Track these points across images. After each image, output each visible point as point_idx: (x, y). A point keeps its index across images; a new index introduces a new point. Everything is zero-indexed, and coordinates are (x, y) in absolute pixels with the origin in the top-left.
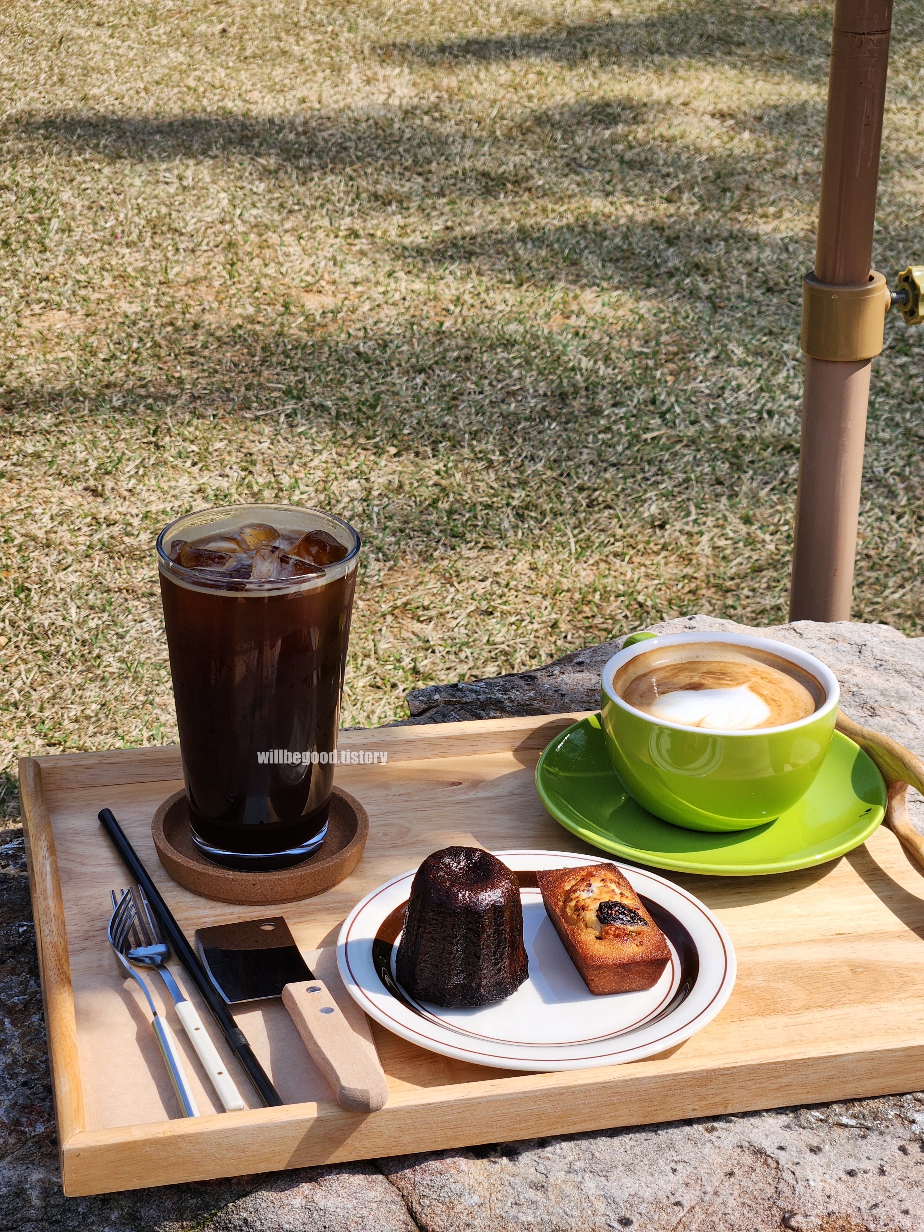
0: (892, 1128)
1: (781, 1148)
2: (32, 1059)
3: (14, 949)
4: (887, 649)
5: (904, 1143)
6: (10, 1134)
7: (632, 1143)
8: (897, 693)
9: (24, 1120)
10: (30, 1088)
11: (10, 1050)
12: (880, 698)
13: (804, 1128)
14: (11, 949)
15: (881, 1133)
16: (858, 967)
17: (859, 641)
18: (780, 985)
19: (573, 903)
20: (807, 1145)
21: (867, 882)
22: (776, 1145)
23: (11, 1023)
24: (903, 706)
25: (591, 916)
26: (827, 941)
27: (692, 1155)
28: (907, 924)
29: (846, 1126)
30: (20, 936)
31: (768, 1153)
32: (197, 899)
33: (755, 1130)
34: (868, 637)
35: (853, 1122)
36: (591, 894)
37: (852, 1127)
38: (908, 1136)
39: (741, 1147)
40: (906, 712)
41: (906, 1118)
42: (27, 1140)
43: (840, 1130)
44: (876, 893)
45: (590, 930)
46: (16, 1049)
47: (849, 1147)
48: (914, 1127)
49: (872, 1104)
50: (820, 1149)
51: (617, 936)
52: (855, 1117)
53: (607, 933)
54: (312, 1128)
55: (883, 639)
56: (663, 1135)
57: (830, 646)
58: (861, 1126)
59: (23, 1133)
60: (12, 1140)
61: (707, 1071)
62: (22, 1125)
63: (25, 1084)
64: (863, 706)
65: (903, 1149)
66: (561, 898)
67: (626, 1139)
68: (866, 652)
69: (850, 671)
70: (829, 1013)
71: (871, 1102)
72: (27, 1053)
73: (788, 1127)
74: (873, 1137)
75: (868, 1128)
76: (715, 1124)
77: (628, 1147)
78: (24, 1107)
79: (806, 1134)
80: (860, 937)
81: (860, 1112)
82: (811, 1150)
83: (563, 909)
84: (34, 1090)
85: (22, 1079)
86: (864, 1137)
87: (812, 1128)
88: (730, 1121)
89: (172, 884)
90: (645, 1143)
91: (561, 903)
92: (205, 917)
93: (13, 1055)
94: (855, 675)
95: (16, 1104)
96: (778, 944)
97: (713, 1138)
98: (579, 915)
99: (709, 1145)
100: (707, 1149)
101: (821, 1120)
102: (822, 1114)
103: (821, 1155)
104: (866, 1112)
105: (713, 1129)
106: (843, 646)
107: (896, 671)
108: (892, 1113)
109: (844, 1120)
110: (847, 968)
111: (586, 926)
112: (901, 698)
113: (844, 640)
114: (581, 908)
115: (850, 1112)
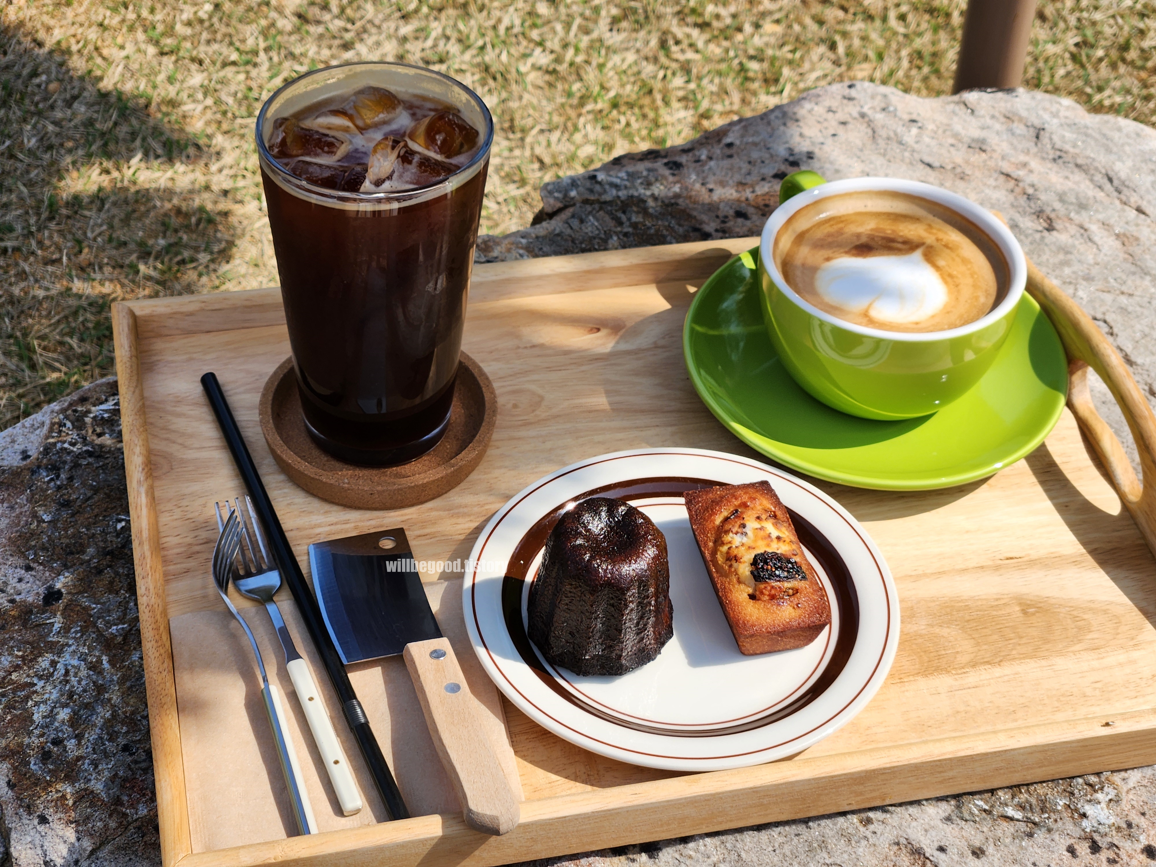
0: (1060, 823)
1: (942, 849)
2: (133, 713)
3: (111, 553)
4: (1069, 135)
5: (1072, 841)
6: (110, 816)
7: (781, 839)
8: (1077, 198)
9: (125, 798)
10: (131, 754)
11: (110, 700)
12: (1057, 205)
13: (966, 821)
14: (108, 553)
15: (1049, 830)
16: (1029, 606)
17: (1037, 123)
18: (945, 631)
19: (724, 549)
20: (969, 846)
21: (1042, 483)
22: (936, 845)
23: (109, 662)
24: (1083, 218)
25: (744, 569)
26: (997, 568)
27: (845, 856)
28: (1084, 544)
29: (1012, 819)
30: (118, 536)
31: (927, 855)
32: (310, 499)
33: (914, 824)
34: (1046, 117)
35: (1019, 815)
36: (745, 540)
37: (1018, 820)
38: (1077, 832)
39: (898, 844)
40: (1087, 225)
41: (1076, 810)
42: (129, 824)
43: (1004, 824)
44: (1051, 498)
45: (742, 587)
46: (116, 699)
47: (1013, 849)
48: (1085, 823)
49: (1041, 790)
50: (983, 852)
51: (773, 597)
52: (1021, 807)
53: (762, 593)
54: (437, 845)
55: (1063, 121)
56: (816, 829)
57: (1004, 127)
58: (1028, 821)
59: (125, 815)
60: (113, 824)
61: (866, 772)
62: (122, 805)
63: (126, 748)
64: (1039, 214)
65: (1071, 850)
66: (711, 536)
67: (775, 832)
68: (1045, 138)
69: (1025, 165)
70: (997, 671)
71: (1038, 787)
72: (128, 705)
73: (948, 819)
74: (1040, 835)
75: (1035, 824)
76: (871, 814)
77: (777, 845)
78: (125, 780)
79: (969, 829)
80: (1032, 563)
81: (1027, 801)
82: (974, 853)
83: (714, 553)
84: (135, 757)
85: (122, 741)
86: (1030, 835)
87: (975, 822)
88: (887, 811)
89: (282, 477)
90: (796, 839)
91: (711, 544)
92: (319, 526)
93: (113, 706)
94: (1031, 171)
95: (116, 775)
96: (944, 572)
97: (868, 834)
98: (731, 566)
99: (864, 843)
100: (862, 849)
101: (985, 811)
102: (986, 802)
103: (984, 859)
104: (1033, 801)
105: (869, 821)
106: (1019, 129)
107: (1078, 166)
108: (1061, 803)
109: (1010, 812)
110: (1017, 608)
111: (739, 582)
112: (1082, 206)
113: (1021, 119)
114: (732, 558)
115: (1016, 800)
